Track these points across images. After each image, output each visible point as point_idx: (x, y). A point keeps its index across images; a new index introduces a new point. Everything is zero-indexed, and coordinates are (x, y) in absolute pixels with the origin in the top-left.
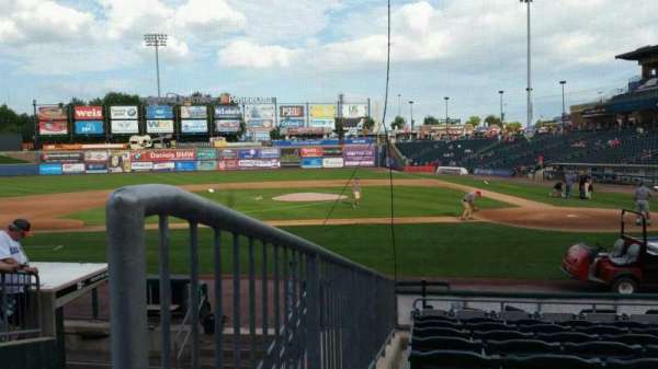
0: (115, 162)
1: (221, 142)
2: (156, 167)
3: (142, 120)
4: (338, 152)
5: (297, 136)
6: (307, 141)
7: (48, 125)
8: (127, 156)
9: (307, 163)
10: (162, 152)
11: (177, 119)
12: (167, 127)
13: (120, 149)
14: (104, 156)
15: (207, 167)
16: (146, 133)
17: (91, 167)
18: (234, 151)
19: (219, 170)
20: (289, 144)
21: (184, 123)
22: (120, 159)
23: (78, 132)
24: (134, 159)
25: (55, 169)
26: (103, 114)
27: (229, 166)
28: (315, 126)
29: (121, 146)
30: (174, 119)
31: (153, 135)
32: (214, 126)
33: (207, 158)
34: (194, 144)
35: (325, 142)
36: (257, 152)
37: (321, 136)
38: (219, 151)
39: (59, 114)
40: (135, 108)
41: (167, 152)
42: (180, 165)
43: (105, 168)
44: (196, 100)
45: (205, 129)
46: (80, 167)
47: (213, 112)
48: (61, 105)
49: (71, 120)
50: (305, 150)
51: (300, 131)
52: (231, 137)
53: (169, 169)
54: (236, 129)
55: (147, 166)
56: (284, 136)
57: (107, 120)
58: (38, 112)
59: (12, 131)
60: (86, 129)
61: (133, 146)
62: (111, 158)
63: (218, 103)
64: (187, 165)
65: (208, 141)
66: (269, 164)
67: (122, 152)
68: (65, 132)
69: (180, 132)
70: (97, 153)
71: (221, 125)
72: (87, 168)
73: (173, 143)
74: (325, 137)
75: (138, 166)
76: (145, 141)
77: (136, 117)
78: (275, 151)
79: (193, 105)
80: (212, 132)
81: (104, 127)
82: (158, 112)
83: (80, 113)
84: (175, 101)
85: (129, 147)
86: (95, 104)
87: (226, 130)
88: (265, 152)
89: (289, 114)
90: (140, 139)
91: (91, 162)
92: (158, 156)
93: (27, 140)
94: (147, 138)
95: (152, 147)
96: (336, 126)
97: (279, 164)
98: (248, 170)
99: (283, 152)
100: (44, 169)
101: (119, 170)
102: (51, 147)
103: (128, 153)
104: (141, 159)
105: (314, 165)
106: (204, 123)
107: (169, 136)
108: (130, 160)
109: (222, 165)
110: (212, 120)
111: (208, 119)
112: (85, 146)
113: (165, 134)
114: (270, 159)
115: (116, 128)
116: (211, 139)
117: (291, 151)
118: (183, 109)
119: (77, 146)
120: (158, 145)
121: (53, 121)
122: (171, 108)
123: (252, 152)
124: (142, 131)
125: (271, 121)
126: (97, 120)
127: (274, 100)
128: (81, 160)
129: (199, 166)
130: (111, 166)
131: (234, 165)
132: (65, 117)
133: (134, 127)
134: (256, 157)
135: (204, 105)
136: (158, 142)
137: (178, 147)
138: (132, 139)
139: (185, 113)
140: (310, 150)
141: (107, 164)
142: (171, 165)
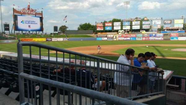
0: (115, 37)
1: (144, 32)
2: (125, 39)
3: (122, 26)
4: (184, 35)
5: (169, 30)
6: (173, 32)
7: (99, 28)
8: (117, 36)
9: (172, 39)
10: (127, 35)
11: (131, 26)
12: (128, 28)
13: (116, 34)
14: (112, 36)
15: (139, 39)
16: (122, 30)
17: (109, 39)
18: (148, 35)
19: (143, 40)
20: (166, 32)
21: (133, 26)
22: (116, 37)
23: (106, 29)
24: (119, 37)
25: (100, 39)
26: (112, 24)
27: (146, 39)
28: (176, 26)
29: (116, 33)
30: (130, 25)
31: (125, 30)
32: (142, 27)
33: (139, 37)
34: (135, 33)
35: (179, 32)
36: (155, 35)
37: (178, 29)
38: (143, 34)
39: (101, 25)
40: (120, 23)
41: (128, 35)
42: (131, 38)
43: (112, 39)
44: (137, 19)
45: (139, 28)
46: (106, 39)
47: (142, 23)
48: (102, 22)
49: (104, 26)
50: (172, 34)
51: (171, 28)
52: (147, 30)
53: (128, 40)
54: (149, 28)
55: (123, 39)
56: (165, 30)
57: (113, 26)
58: (97, 25)
59: (91, 29)
60: (108, 29)
61: (119, 33)
62: (113, 36)
63: (143, 20)
64: (134, 39)
65: (140, 32)
66: (159, 39)
67: (116, 35)
68: (103, 29)
69: (132, 29)
70: (110, 35)
71: (144, 27)
72: (108, 39)
73: (130, 32)
74: (179, 30)
75: (120, 39)
76: (122, 32)
77: (120, 25)
78: (162, 34)
79: (136, 21)
80: (141, 29)
81: (112, 28)
82: (126, 23)
83: (106, 25)
84: (131, 20)
85: (118, 33)
86: (110, 22)
87: (145, 28)
88: (158, 35)
89: (167, 23)
90: (121, 31)
91: (109, 37)
92: (126, 36)
93: (94, 32)
94: (123, 31)
95: (124, 33)
96: (184, 26)
97: (163, 39)
98: (152, 40)
99: (164, 35)
100: (98, 39)
101: (115, 39)
102: (99, 33)
103: (118, 35)
104: (121, 37)
105: (175, 39)
106: (139, 26)
107: (129, 30)
108: (118, 37)
109: (144, 39)
110: (141, 25)
111: (140, 25)
112: (107, 33)
113: (128, 30)
114: (160, 37)
115: (115, 28)
116: (141, 31)
117: (167, 35)
118: (133, 22)
119: (105, 33)
120: (126, 33)
121: (100, 27)
122: (130, 22)
123: (154, 35)
124: (122, 29)
125: (160, 25)
126: (110, 26)
127: (162, 18)
128: (106, 37)
129: (137, 39)
130: (114, 38)
131: (148, 39)
132: (103, 26)
133: (119, 28)
134: (155, 36)
135: (139, 21)
136: (126, 32)
137: (131, 33)
138: (119, 31)
139: (133, 23)
140: (173, 34)
141: (113, 38)
142: (129, 38)
